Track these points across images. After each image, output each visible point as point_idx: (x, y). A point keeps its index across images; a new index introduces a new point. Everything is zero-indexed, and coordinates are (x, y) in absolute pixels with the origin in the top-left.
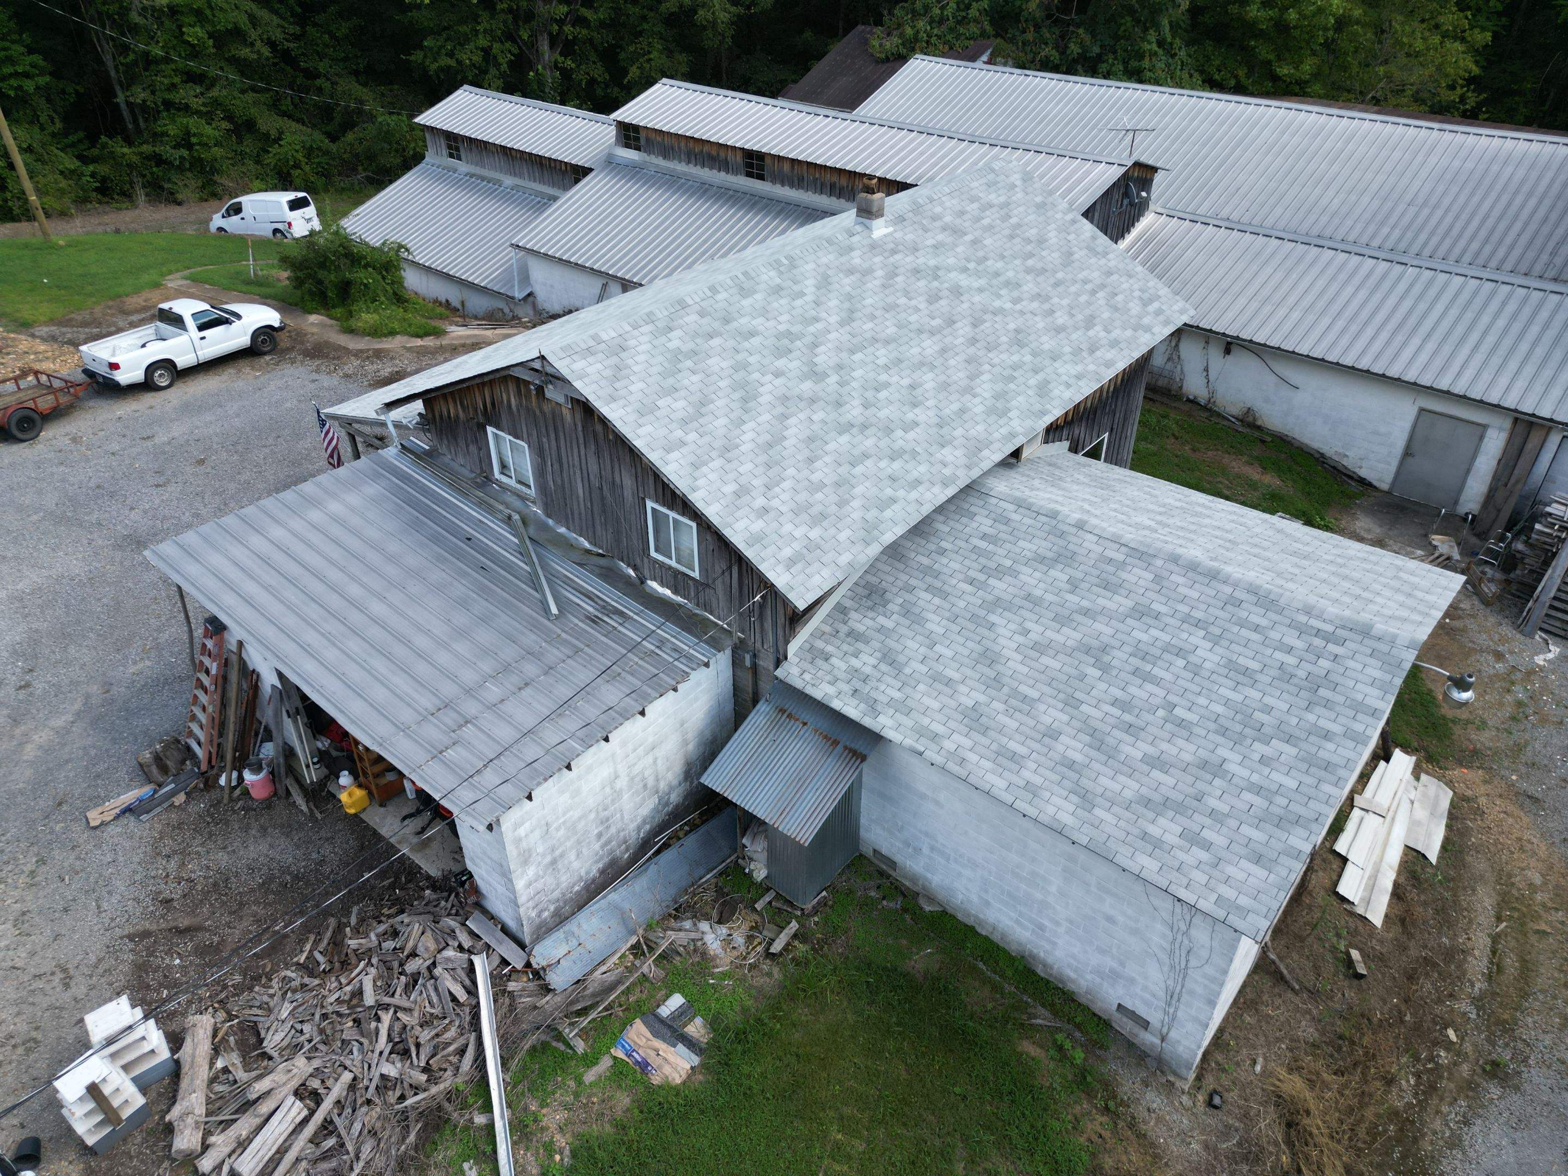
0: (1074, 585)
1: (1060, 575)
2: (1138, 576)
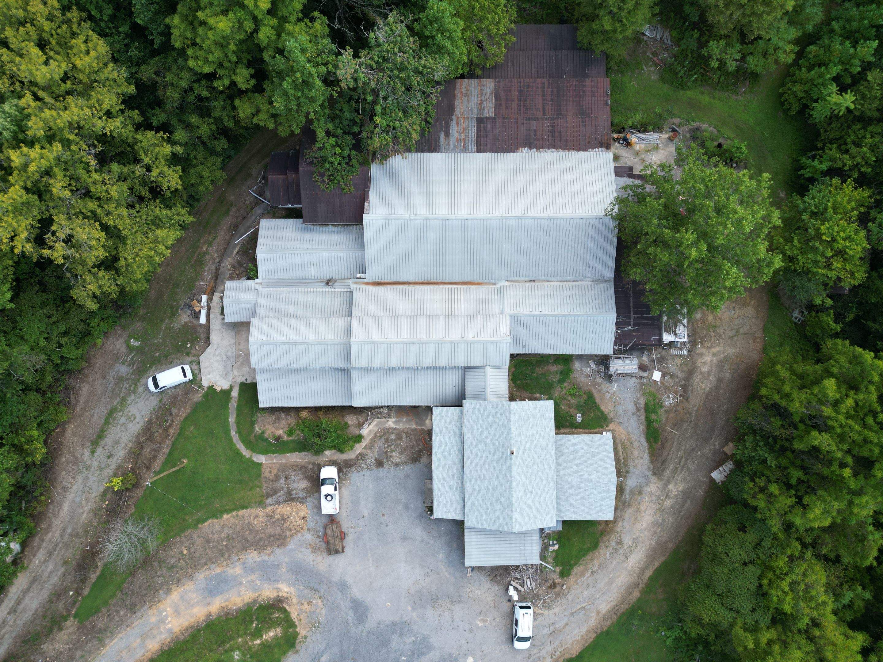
0: (576, 490)
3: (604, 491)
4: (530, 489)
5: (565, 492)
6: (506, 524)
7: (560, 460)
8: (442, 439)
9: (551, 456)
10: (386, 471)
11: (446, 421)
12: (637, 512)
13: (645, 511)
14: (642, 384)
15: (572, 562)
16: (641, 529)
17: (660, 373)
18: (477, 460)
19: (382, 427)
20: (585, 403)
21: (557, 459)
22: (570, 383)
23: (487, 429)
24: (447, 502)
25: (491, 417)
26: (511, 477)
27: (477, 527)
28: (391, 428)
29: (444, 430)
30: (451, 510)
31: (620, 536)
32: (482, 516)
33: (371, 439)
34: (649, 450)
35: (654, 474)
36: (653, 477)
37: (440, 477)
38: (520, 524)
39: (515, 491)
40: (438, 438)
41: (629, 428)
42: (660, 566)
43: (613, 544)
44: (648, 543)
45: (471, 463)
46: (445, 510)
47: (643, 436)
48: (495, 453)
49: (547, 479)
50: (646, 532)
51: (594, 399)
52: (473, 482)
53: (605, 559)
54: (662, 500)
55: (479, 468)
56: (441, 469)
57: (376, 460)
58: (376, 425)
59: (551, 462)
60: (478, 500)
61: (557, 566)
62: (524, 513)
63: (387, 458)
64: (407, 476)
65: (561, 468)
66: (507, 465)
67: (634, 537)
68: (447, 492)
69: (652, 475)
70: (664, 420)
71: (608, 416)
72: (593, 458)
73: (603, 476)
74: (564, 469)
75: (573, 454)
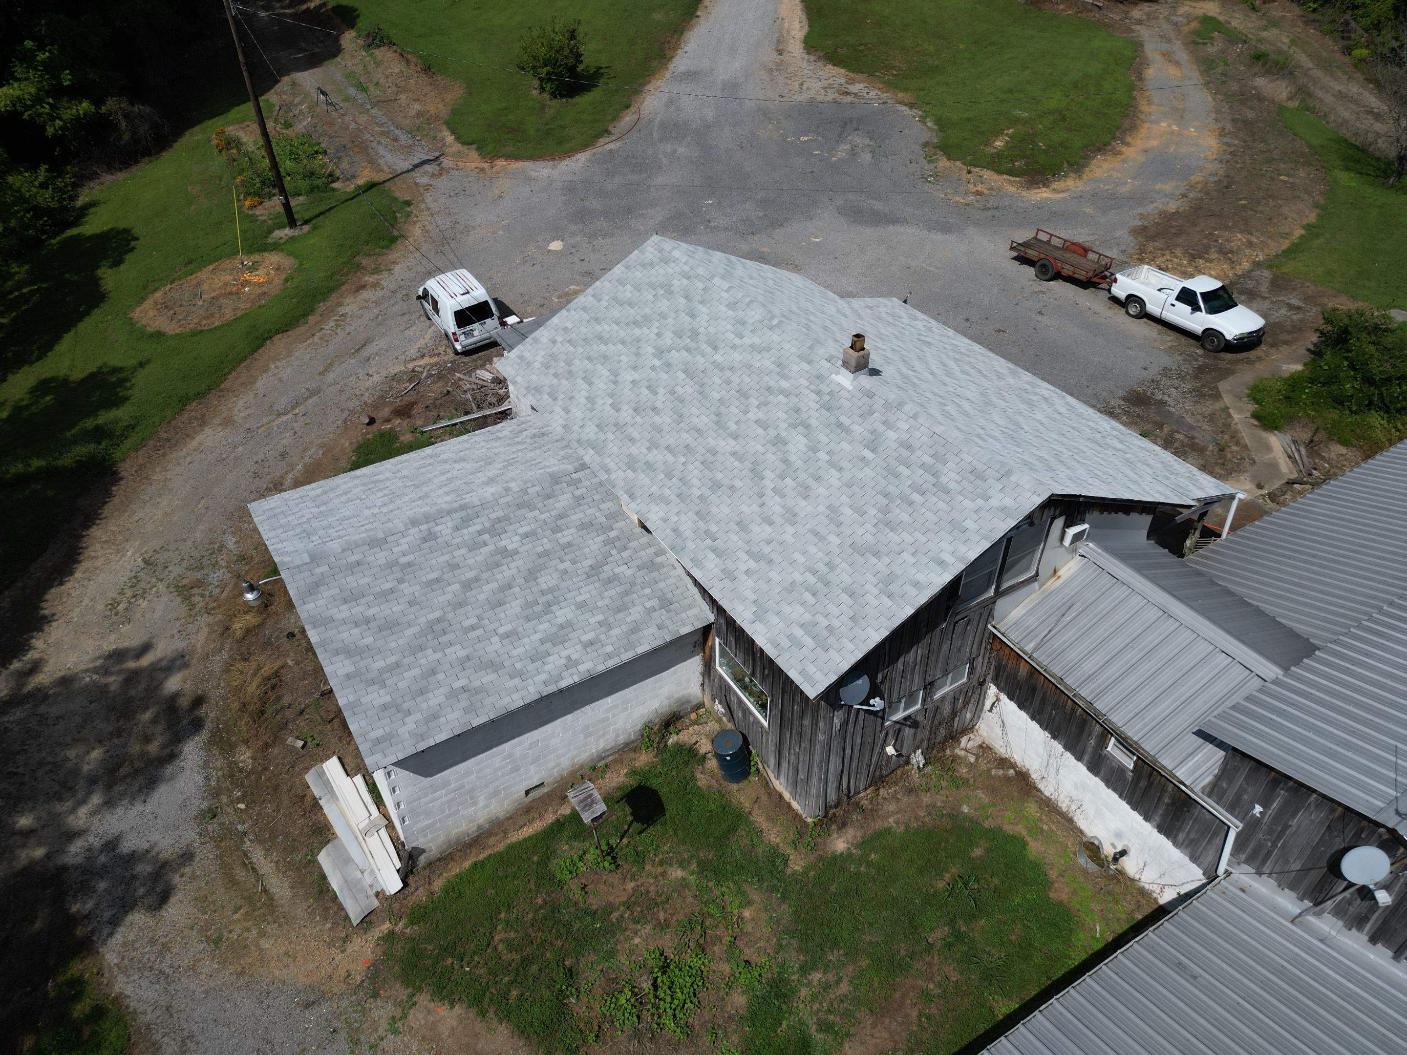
22: (717, 1028)
24: (897, 321)
29: (1117, 444)
33: (1236, 432)
37: (981, 358)
38: (650, 264)
41: (246, 1008)
49: (619, 427)
56: (1002, 370)
57: (1162, 403)
59: (641, 479)
62: (648, 296)
68: (922, 335)
71: (403, 993)
72: (437, 614)
73: (352, 559)
74: (561, 517)
75: (551, 590)
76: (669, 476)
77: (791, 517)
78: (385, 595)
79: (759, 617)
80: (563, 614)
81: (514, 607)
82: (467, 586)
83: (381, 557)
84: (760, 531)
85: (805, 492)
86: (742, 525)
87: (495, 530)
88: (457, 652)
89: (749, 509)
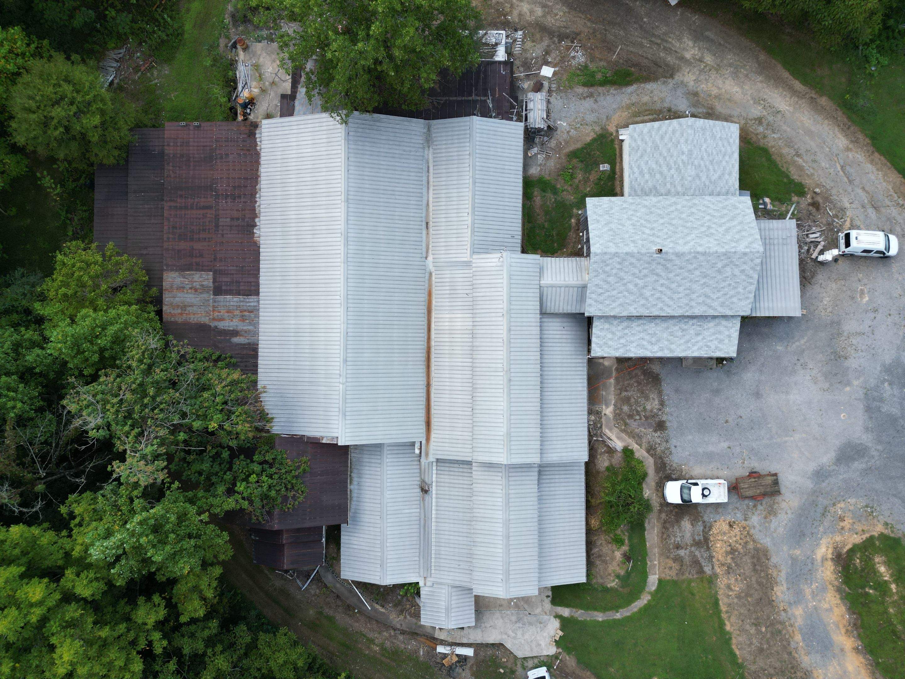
0: (702, 171)
1: (701, 174)
2: (696, 162)
3: (703, 134)
4: (703, 229)
5: (705, 185)
6: (752, 260)
7: (663, 191)
8: (634, 344)
9: (659, 202)
10: (670, 418)
11: (611, 339)
12: (720, 99)
13: (719, 88)
14: (558, 90)
15: (785, 180)
16: (742, 93)
17: (544, 67)
18: (666, 299)
19: (612, 423)
20: (582, 162)
21: (662, 195)
22: (557, 180)
23: (625, 285)
24: (717, 339)
25: (611, 279)
26: (690, 253)
27: (752, 300)
28: (614, 411)
29: (623, 341)
30: (727, 333)
31: (751, 120)
32: (738, 293)
33: (629, 437)
34: (641, 83)
35: (672, 76)
36: (676, 77)
37: (683, 347)
38: (751, 243)
39: (709, 248)
40: (633, 349)
41: (614, 106)
42: (789, 71)
43: (761, 129)
44: (760, 85)
45: (669, 306)
46: (726, 341)
47: (624, 90)
48: (658, 275)
49: (691, 207)
50: (746, 87)
51: (578, 150)
52: (693, 304)
53: (780, 139)
54: (705, 67)
55: (676, 296)
56: (673, 347)
57: (655, 431)
58: (611, 430)
59: (668, 202)
60: (718, 298)
61: (790, 200)
62: (737, 237)
63: (653, 416)
64: (677, 391)
65: (673, 190)
66: (673, 257)
67: (752, 102)
68: (704, 338)
69: (673, 79)
70: (602, 64)
71: (598, 133)
72: (660, 148)
73: (685, 135)
74: (675, 186)
75: (655, 175)
76: (664, 207)
77: (629, 219)
78: (671, 139)
79: (610, 201)
80: (647, 176)
81: (654, 166)
82: (665, 158)
83: (682, 140)
84: (630, 213)
85: (633, 225)
86: (635, 211)
87: (678, 169)
88: (649, 150)
89: (638, 214)
